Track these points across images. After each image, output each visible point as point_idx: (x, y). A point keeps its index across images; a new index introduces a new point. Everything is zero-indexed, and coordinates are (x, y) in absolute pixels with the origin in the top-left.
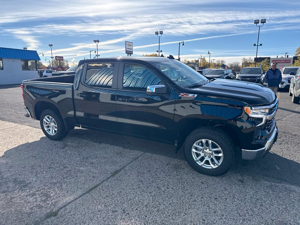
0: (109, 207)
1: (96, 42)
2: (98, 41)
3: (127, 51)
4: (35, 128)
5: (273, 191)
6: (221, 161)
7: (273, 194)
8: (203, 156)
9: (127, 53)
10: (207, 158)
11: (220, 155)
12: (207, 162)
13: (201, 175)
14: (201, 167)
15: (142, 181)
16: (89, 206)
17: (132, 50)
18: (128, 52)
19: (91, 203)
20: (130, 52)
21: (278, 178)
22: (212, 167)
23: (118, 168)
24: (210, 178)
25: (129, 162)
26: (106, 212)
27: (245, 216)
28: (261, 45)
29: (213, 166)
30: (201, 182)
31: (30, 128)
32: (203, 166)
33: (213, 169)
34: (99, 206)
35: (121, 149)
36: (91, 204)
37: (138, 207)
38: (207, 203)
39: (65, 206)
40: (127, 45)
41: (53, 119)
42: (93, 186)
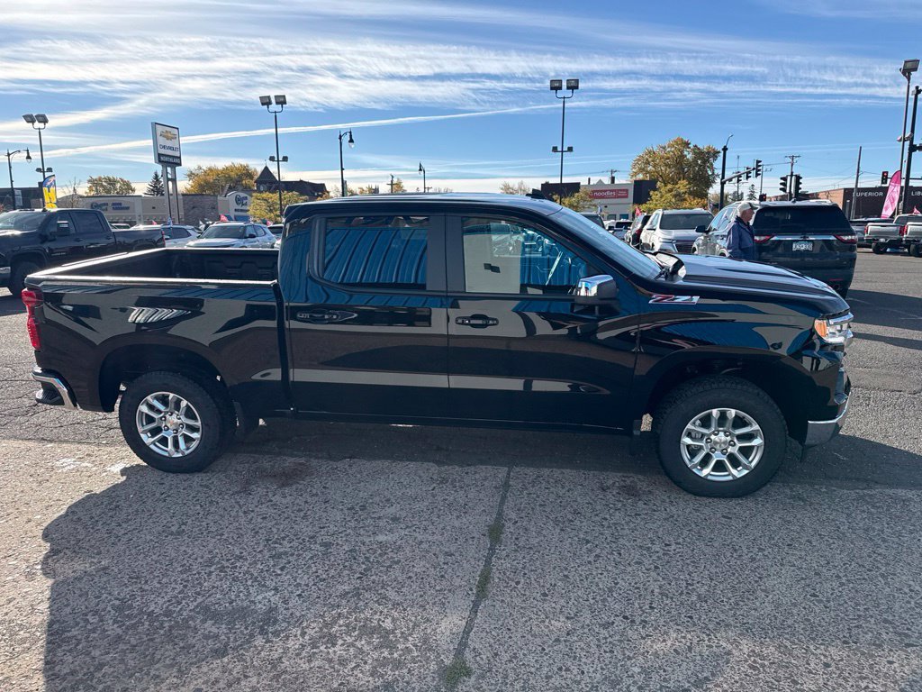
0: (582, 619)
1: (33, 122)
2: (41, 119)
4: (51, 441)
5: (873, 507)
6: (755, 460)
7: (880, 513)
8: (709, 451)
9: (159, 161)
10: (717, 457)
12: (720, 466)
13: (707, 501)
14: (704, 479)
15: (588, 542)
16: (529, 628)
18: (166, 159)
19: (524, 619)
20: (171, 160)
21: (858, 479)
22: (733, 476)
23: (490, 520)
24: (733, 502)
25: (498, 498)
26: (586, 631)
27: (877, 568)
28: (570, 149)
29: (734, 472)
30: (724, 517)
31: (31, 444)
32: (709, 478)
33: (736, 480)
34: (553, 622)
35: (434, 468)
36: (526, 621)
37: (649, 602)
38: (782, 559)
39: (463, 645)
40: (159, 133)
41: (184, 403)
42: (478, 578)
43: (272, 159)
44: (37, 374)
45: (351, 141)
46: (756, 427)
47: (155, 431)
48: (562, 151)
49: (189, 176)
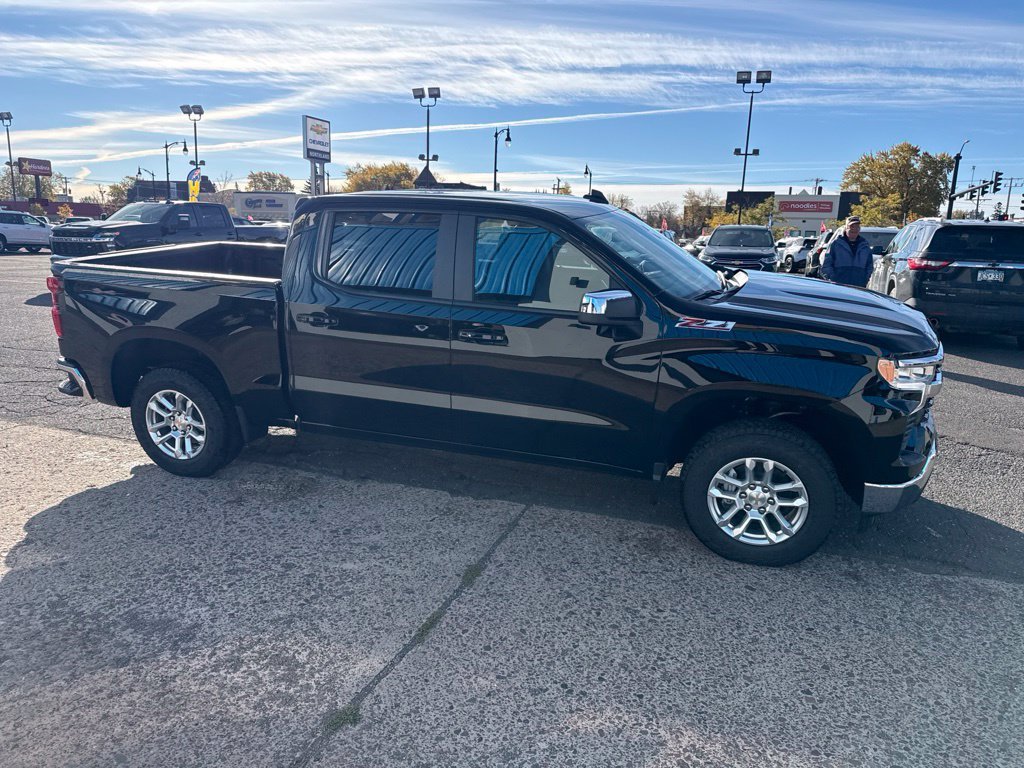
0: (513, 681)
1: (189, 113)
2: (197, 110)
3: (309, 150)
4: (85, 433)
5: (947, 597)
6: (798, 523)
7: (951, 605)
8: (742, 507)
9: (308, 157)
10: (753, 515)
11: (800, 502)
12: (755, 527)
13: (736, 566)
14: (735, 540)
15: (569, 595)
16: (448, 683)
17: (327, 149)
18: (315, 154)
19: (450, 672)
20: (320, 155)
21: (944, 562)
22: (770, 540)
23: (473, 559)
24: (766, 572)
25: (495, 538)
26: (511, 694)
27: (909, 670)
29: (772, 536)
30: (747, 587)
31: (65, 434)
32: (742, 539)
33: (773, 545)
34: (479, 679)
35: (445, 497)
36: (450, 674)
37: (601, 672)
38: (791, 645)
39: (368, 690)
40: (309, 127)
41: (190, 403)
42: (424, 621)
43: (421, 157)
44: (60, 362)
45: (508, 139)
46: (799, 484)
47: (165, 430)
48: (746, 155)
49: (348, 174)
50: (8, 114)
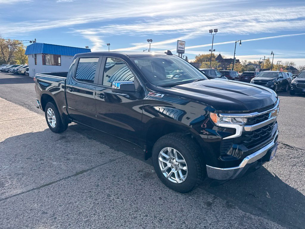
0: (43, 208)
1: (149, 41)
2: (151, 40)
8: (170, 166)
9: (178, 52)
10: (173, 170)
11: (185, 168)
12: (173, 175)
14: (167, 179)
16: (27, 203)
17: (183, 50)
18: (180, 51)
19: (32, 200)
22: (177, 181)
23: (87, 168)
25: (103, 163)
26: (37, 211)
33: (178, 184)
34: (36, 204)
35: (108, 148)
37: (71, 213)
39: (7, 198)
40: (179, 43)
41: (53, 112)
42: (48, 183)
43: (210, 50)
45: (240, 44)
46: (184, 161)
49: (196, 57)
50: (109, 44)
